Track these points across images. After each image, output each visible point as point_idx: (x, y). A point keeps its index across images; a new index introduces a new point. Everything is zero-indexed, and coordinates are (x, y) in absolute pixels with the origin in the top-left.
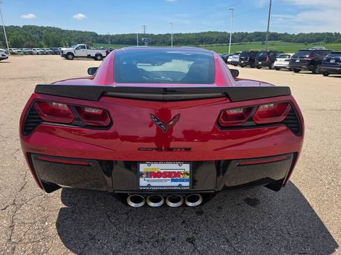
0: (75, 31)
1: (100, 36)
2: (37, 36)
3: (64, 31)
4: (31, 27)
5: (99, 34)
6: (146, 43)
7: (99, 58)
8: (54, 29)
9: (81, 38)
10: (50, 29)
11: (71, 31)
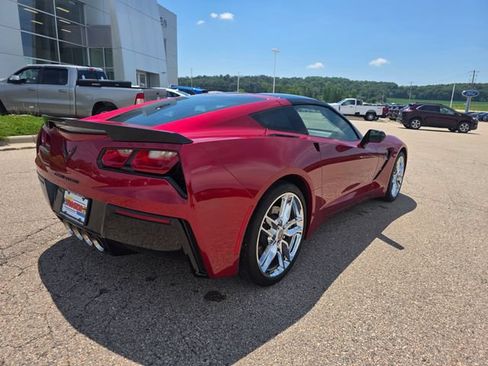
0: (366, 82)
1: (402, 88)
2: (317, 89)
3: (351, 82)
4: (314, 79)
5: (399, 85)
6: (469, 99)
7: (371, 117)
8: (340, 81)
9: (373, 92)
10: (334, 81)
11: (361, 83)
